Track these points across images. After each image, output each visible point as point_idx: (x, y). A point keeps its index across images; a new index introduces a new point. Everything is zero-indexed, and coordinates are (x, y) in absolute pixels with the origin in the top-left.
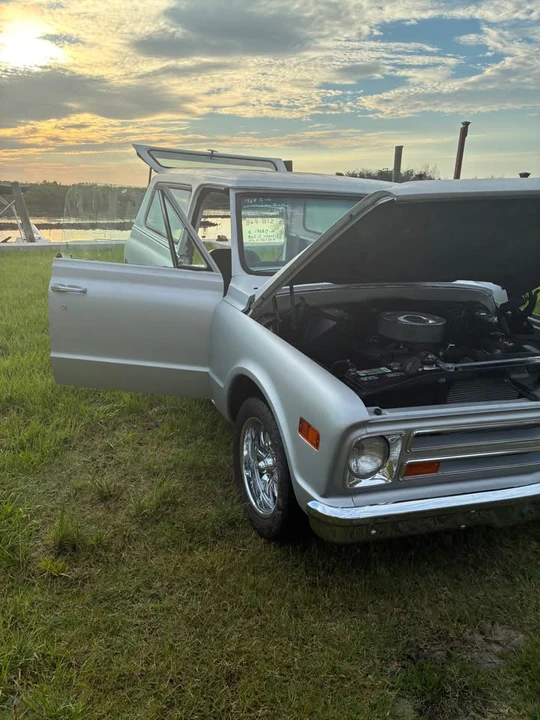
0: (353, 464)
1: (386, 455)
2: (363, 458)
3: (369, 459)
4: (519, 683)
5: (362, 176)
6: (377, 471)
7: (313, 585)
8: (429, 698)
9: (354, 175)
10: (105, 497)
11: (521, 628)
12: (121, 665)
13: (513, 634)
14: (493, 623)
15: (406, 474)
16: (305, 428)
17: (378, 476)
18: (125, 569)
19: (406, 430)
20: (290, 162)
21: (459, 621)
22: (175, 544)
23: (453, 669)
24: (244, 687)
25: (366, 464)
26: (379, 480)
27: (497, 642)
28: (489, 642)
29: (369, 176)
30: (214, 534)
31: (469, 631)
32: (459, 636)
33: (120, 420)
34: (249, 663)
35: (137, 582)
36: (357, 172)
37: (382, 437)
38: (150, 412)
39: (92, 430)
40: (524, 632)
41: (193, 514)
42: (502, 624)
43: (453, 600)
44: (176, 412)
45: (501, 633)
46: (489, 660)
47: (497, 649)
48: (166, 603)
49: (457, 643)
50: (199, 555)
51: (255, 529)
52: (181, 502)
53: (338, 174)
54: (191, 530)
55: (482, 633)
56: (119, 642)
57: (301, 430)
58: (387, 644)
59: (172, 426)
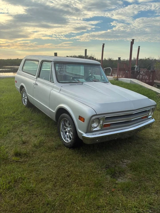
0: (92, 125)
1: (99, 123)
2: (94, 124)
3: (95, 124)
4: (131, 169)
5: (74, 57)
6: (97, 126)
7: (83, 156)
8: (113, 174)
9: (71, 57)
10: (24, 143)
11: (130, 159)
12: (41, 177)
13: (128, 161)
14: (124, 159)
15: (104, 127)
16: (80, 118)
17: (98, 127)
18: (35, 158)
19: (103, 116)
20: (57, 53)
21: (116, 159)
22: (46, 151)
23: (117, 168)
24: (71, 177)
25: (95, 125)
26: (98, 128)
27: (125, 163)
28: (123, 163)
29: (76, 57)
30: (56, 148)
31: (119, 161)
32: (117, 162)
33: (22, 124)
34: (72, 173)
35: (39, 160)
36: (72, 56)
37: (98, 118)
38: (30, 122)
39: (15, 127)
40: (130, 160)
41: (49, 144)
42: (125, 159)
43: (115, 156)
44: (37, 121)
45: (126, 161)
46: (124, 166)
47: (125, 164)
48: (48, 164)
49: (117, 164)
50: (53, 153)
51: (65, 146)
52: (45, 142)
53: (67, 56)
54: (49, 148)
55: (122, 161)
56: (39, 173)
57: (79, 119)
58: (102, 166)
59: (38, 125)
